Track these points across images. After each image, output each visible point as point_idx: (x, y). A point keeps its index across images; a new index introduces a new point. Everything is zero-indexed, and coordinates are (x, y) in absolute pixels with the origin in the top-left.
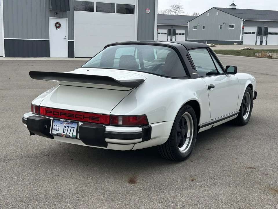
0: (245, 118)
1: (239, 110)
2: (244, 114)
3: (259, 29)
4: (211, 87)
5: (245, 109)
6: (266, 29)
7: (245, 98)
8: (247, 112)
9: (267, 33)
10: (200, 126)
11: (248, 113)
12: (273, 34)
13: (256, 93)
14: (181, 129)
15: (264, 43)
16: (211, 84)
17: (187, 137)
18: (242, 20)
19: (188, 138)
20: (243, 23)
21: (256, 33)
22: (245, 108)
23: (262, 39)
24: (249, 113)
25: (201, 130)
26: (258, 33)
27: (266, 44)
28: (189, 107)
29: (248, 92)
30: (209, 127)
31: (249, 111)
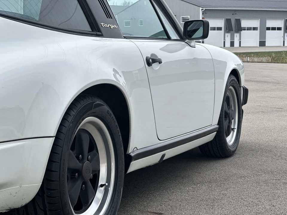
0: (230, 141)
1: (218, 124)
2: (228, 135)
3: (228, 22)
4: (154, 61)
5: (229, 123)
6: (238, 22)
7: (227, 100)
8: (233, 129)
9: (239, 29)
10: (132, 155)
11: (234, 131)
12: (249, 29)
13: (246, 91)
14: (81, 161)
15: (236, 44)
16: (152, 55)
17: (99, 184)
18: (201, 8)
19: (102, 186)
20: (203, 14)
21: (223, 29)
22: (228, 121)
23: (232, 37)
24: (236, 130)
25: (135, 166)
26: (227, 29)
27: (240, 45)
28: (98, 102)
29: (231, 87)
30: (154, 159)
31: (236, 127)
